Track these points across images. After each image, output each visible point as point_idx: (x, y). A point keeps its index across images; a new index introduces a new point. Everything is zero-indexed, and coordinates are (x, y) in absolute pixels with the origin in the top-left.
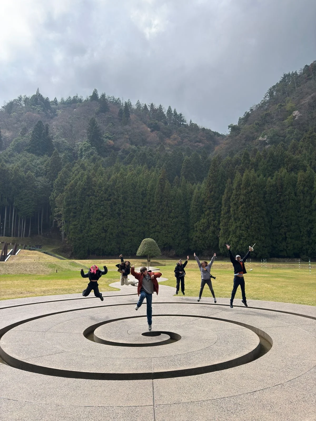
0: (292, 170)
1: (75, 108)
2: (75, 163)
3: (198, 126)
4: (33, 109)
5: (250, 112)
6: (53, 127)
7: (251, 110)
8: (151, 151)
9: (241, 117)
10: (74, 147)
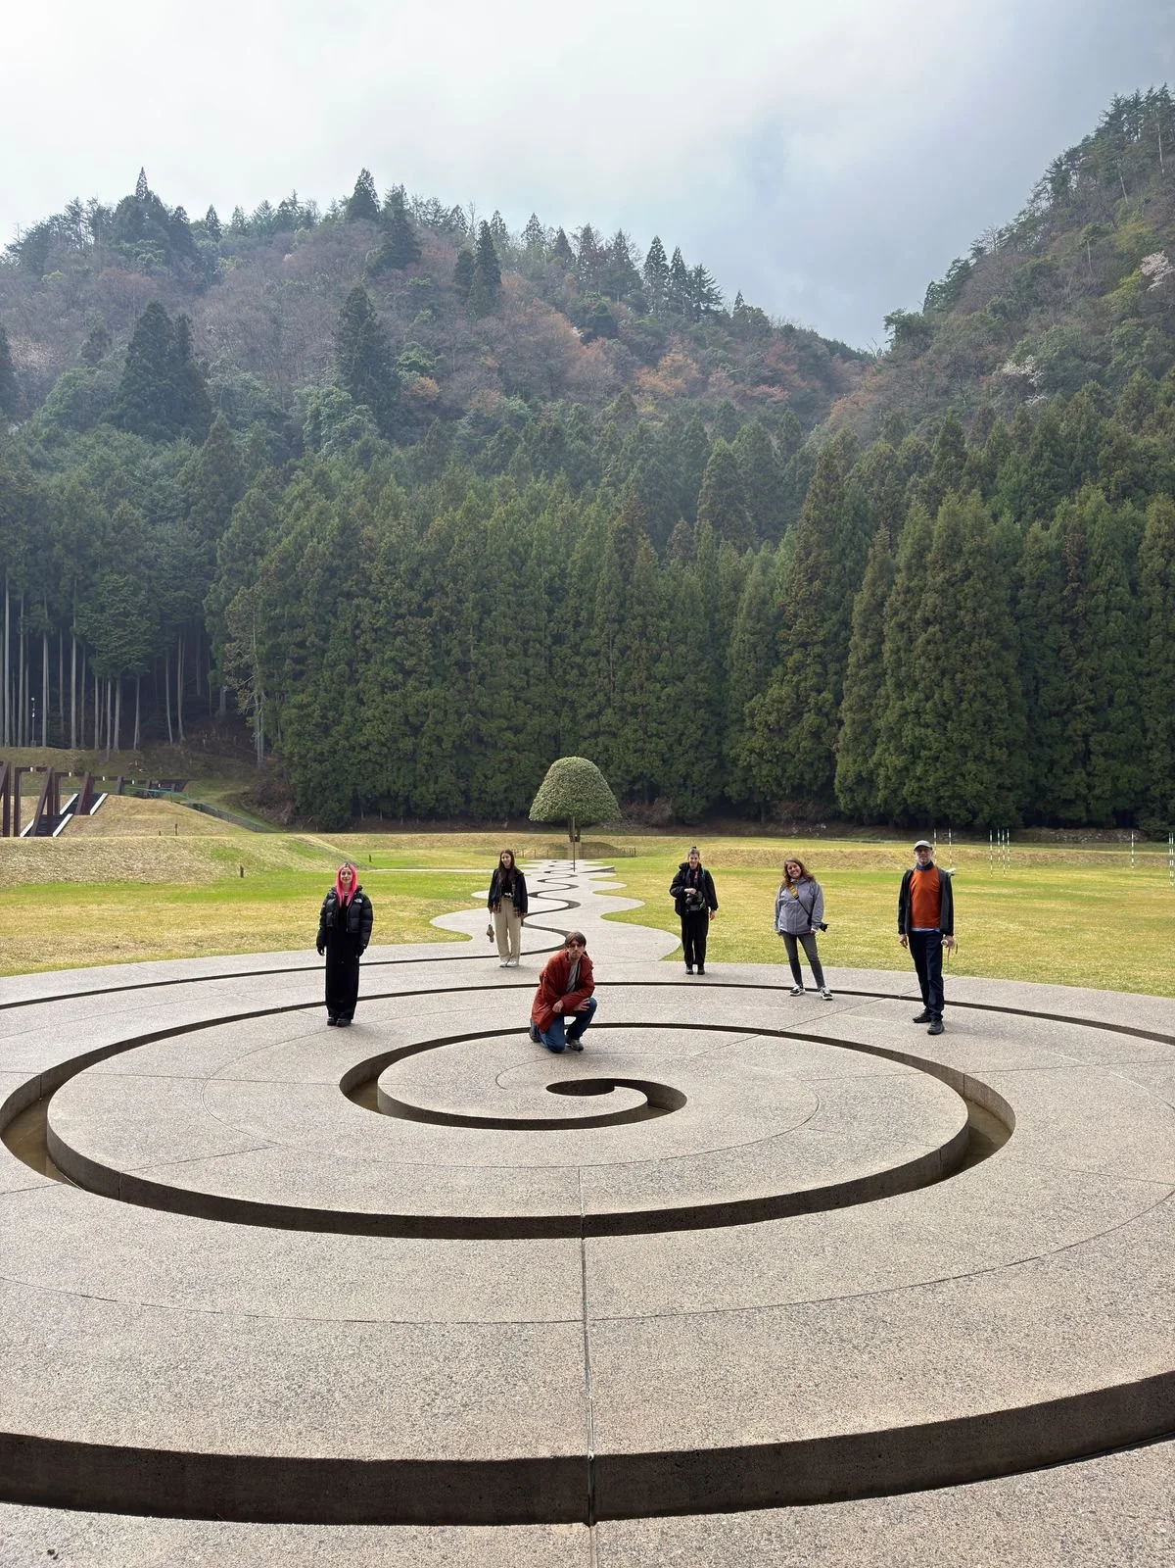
0: (1125, 493)
1: (289, 251)
2: (293, 469)
3: (766, 318)
4: (127, 253)
5: (974, 261)
6: (208, 328)
7: (979, 251)
8: (583, 420)
9: (937, 283)
10: (287, 408)
